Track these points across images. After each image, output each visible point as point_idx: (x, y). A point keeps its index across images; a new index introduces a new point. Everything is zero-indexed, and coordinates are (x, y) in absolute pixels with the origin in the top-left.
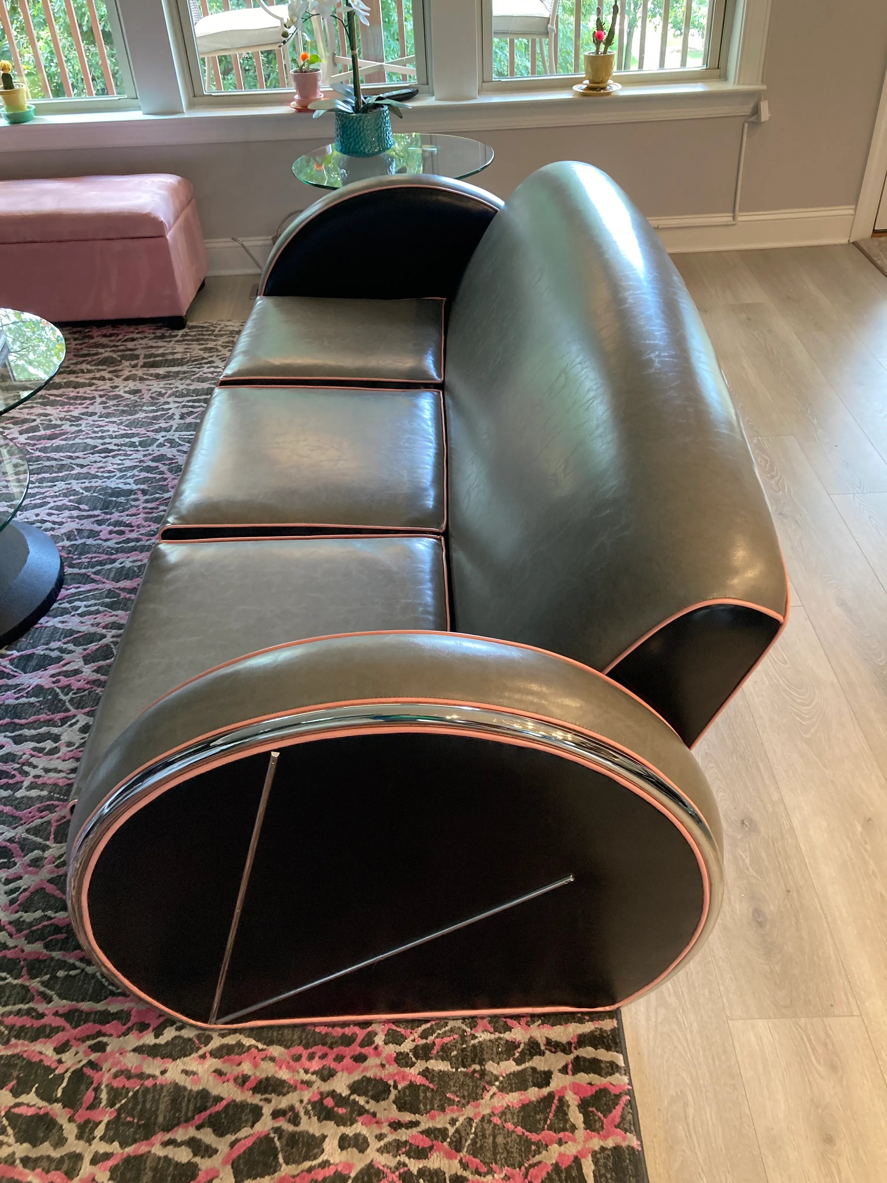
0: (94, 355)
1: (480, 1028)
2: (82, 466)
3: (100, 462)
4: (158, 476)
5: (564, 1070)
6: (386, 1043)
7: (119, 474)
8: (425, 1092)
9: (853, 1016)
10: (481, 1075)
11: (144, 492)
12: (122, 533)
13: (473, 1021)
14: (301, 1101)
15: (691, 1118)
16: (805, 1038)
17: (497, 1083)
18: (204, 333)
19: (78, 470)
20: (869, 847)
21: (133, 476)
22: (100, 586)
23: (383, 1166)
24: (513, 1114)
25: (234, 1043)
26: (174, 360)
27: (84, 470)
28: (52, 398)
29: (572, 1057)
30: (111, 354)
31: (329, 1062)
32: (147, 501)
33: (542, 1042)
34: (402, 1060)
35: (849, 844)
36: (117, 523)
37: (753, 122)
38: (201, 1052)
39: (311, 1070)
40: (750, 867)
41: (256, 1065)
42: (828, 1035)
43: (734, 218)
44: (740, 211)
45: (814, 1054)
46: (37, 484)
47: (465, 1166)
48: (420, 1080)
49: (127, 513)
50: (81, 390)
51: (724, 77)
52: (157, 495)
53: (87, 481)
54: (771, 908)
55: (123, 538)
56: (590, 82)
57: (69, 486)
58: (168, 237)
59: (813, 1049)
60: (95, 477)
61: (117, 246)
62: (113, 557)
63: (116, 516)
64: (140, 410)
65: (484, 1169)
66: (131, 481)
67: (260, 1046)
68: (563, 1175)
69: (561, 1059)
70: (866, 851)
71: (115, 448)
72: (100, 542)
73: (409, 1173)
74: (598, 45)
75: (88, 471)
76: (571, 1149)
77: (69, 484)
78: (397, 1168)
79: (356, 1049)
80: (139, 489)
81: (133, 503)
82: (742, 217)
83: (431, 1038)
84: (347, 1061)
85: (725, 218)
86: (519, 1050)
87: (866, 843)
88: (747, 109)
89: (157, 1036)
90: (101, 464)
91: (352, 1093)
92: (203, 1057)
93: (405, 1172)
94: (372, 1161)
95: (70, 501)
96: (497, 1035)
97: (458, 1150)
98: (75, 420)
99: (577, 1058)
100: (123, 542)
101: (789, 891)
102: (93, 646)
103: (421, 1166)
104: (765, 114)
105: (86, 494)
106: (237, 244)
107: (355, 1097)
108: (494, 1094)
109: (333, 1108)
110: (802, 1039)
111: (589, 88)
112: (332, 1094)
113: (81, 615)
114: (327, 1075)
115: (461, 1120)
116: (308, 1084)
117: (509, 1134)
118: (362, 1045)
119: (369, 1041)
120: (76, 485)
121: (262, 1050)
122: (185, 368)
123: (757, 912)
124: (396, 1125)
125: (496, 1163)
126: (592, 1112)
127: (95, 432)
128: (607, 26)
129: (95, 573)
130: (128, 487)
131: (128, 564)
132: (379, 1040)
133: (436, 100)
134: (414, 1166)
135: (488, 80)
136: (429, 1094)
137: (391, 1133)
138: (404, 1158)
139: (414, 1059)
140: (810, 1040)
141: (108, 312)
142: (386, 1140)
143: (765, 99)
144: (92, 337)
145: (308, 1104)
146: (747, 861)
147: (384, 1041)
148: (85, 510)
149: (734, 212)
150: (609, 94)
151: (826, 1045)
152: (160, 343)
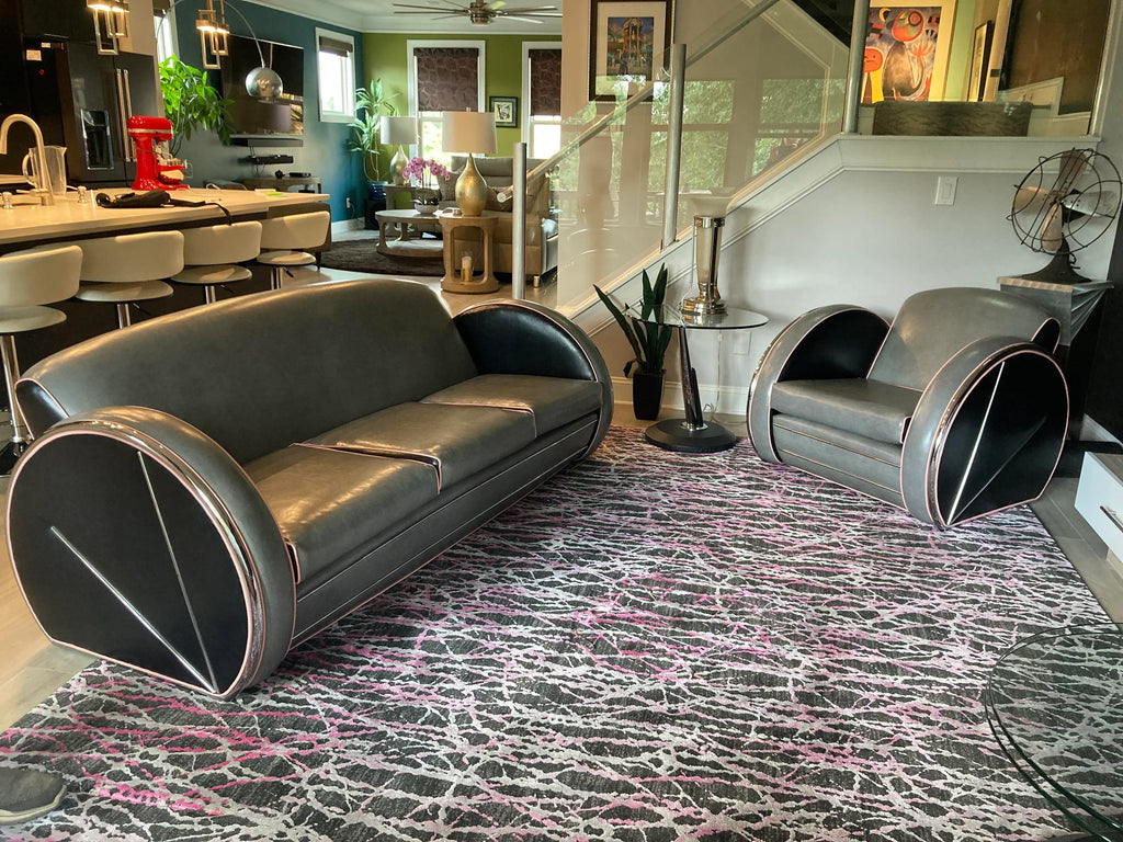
2: (573, 747)
3: (551, 751)
4: (484, 713)
7: (528, 726)
11: (500, 696)
12: (526, 656)
21: (511, 720)
22: (545, 615)
32: (500, 685)
36: (530, 666)
49: (520, 676)
52: (487, 689)
55: (525, 651)
60: (558, 728)
62: (534, 635)
63: (532, 674)
66: (514, 714)
72: (547, 651)
75: (567, 739)
77: (586, 724)
80: (505, 700)
81: (514, 685)
90: (550, 746)
95: (582, 701)
100: (525, 647)
102: (547, 579)
113: (557, 599)
127: (564, 809)
129: (550, 626)
130: (519, 706)
131: (521, 627)
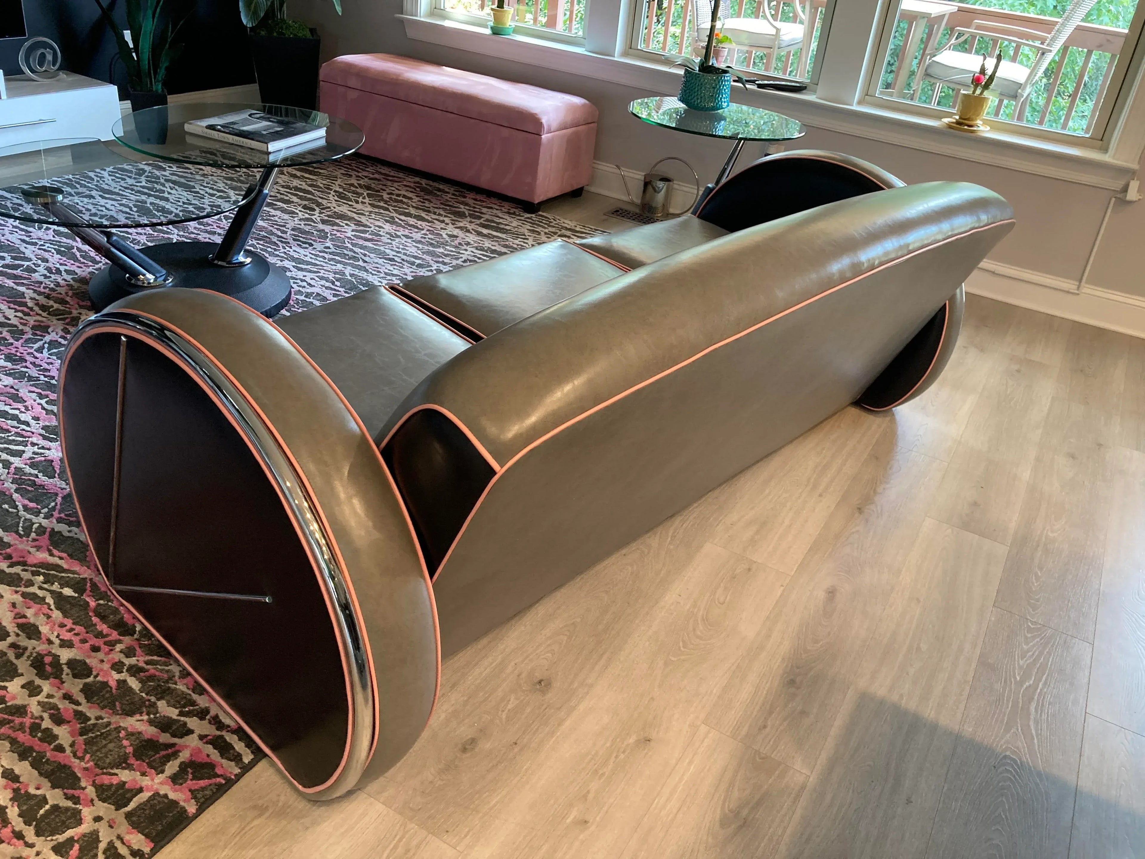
0: (456, 207)
1: (185, 681)
3: (380, 264)
5: (201, 737)
6: (121, 652)
8: (107, 692)
9: (455, 849)
10: (150, 705)
13: (185, 674)
14: (34, 648)
15: (252, 825)
16: (398, 837)
17: (152, 716)
18: (544, 221)
19: (361, 263)
20: (622, 756)
23: (31, 712)
24: (137, 738)
25: (41, 596)
26: (503, 229)
27: (365, 265)
28: (397, 220)
29: (218, 733)
30: (465, 210)
31: (76, 640)
33: (212, 713)
34: (117, 667)
35: (608, 745)
37: (1119, 198)
38: (18, 589)
39: (61, 637)
40: (506, 711)
41: (36, 614)
42: (418, 846)
43: (1078, 288)
44: (1086, 283)
45: (391, 850)
46: (326, 261)
47: (72, 745)
48: (113, 684)
50: (420, 223)
51: (1105, 150)
53: (357, 270)
54: (486, 745)
56: (960, 118)
57: (343, 269)
58: (543, 137)
59: (395, 847)
60: (366, 271)
61: (506, 132)
64: (443, 247)
65: (80, 754)
67: (53, 607)
68: (121, 791)
69: (211, 731)
70: (616, 757)
71: (400, 261)
73: (39, 725)
74: (976, 86)
76: (145, 782)
77: (345, 268)
78: (36, 718)
79: (99, 642)
82: (1087, 289)
83: (149, 667)
84: (87, 645)
85: (1069, 285)
86: (191, 708)
87: (624, 752)
88: (1118, 185)
89: (9, 567)
90: (378, 266)
91: (66, 664)
92: (17, 592)
93: (37, 724)
94: (28, 705)
95: (334, 277)
96: (190, 692)
97: (81, 735)
98: (393, 236)
99: (222, 737)
101: (516, 744)
103: (50, 727)
104: (1132, 194)
105: (350, 278)
106: (618, 171)
107: (65, 667)
108: (143, 720)
109: (46, 664)
110: (396, 836)
111: (958, 123)
112: (56, 657)
114: (66, 644)
115: (105, 720)
116: (50, 642)
117: (121, 747)
118: (105, 643)
119: (112, 644)
120: (348, 270)
121: (51, 610)
122: (504, 236)
123: (473, 741)
124: (67, 697)
125: (91, 756)
126: (188, 772)
127: (398, 248)
128: (989, 72)
132: (119, 647)
133: (817, 98)
134: (47, 723)
135: (873, 94)
136: (107, 695)
137: (59, 698)
138: (46, 715)
139: (124, 670)
140: (400, 840)
141: (484, 181)
142: (51, 700)
143: (1137, 180)
144: (465, 197)
145: (36, 653)
146: (510, 706)
147: (122, 650)
148: (336, 286)
149: (1080, 281)
150: (973, 132)
151: (408, 851)
152: (506, 217)
